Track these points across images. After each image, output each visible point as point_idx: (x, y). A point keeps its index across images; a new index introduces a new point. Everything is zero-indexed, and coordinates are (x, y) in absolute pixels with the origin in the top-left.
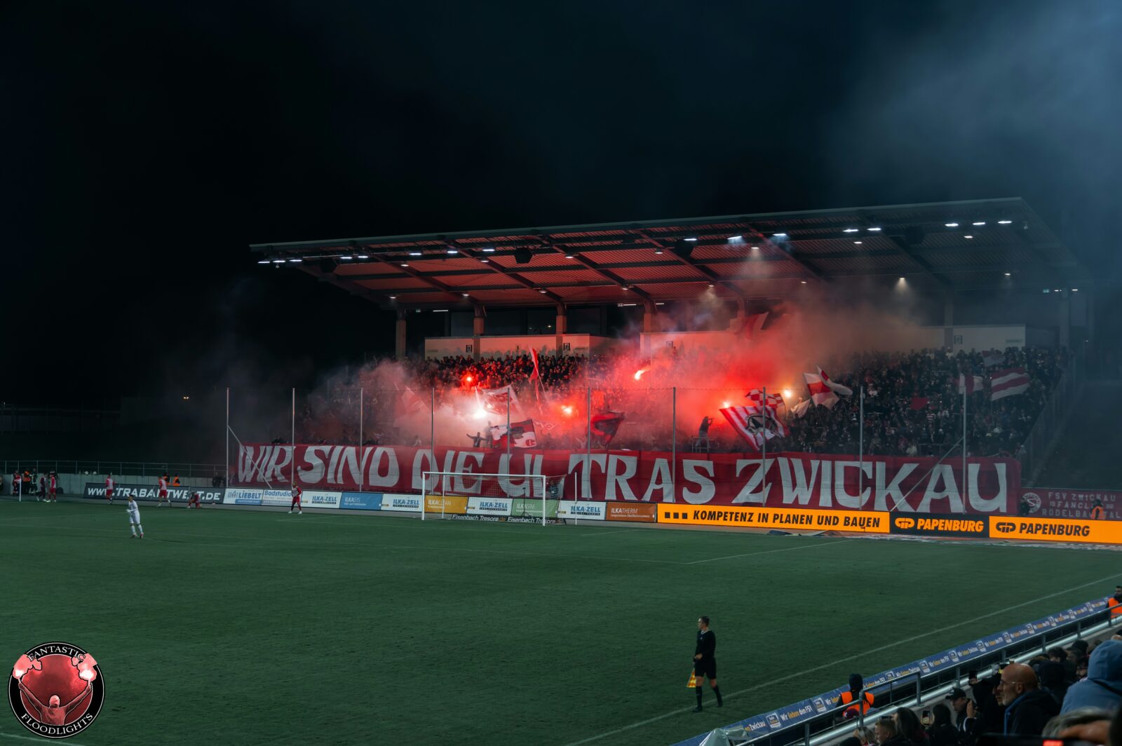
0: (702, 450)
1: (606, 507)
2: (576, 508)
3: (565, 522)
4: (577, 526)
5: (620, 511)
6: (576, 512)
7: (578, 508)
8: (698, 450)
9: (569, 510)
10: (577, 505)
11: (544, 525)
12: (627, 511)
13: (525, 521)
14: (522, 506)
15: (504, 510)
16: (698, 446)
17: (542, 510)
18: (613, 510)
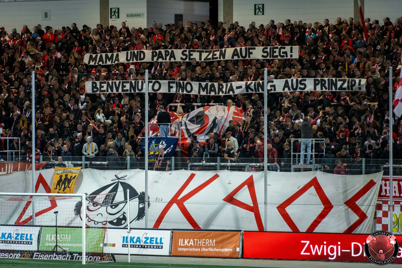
1: (172, 238)
2: (129, 240)
3: (115, 260)
4: (131, 264)
5: (192, 243)
6: (129, 244)
7: (132, 239)
9: (119, 243)
10: (130, 235)
11: (85, 263)
12: (201, 242)
13: (58, 259)
14: (53, 238)
15: (28, 243)
17: (81, 243)
18: (181, 242)
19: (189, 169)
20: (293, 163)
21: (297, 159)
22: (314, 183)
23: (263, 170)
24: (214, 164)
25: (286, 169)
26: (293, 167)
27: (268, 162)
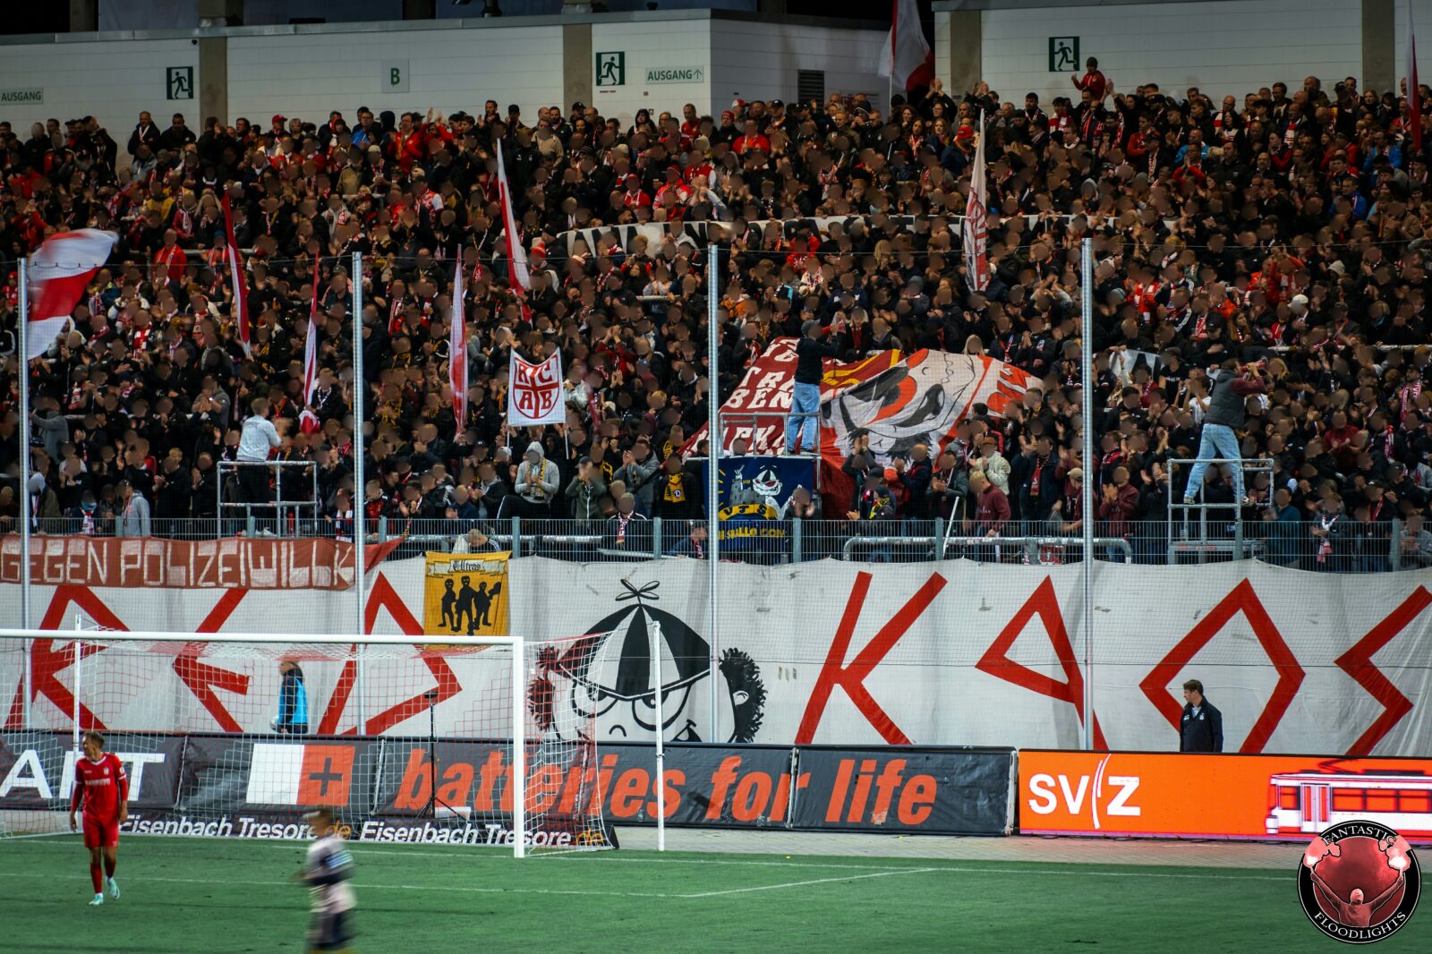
0: (1211, 514)
3: (616, 844)
4: (668, 854)
8: (1195, 514)
11: (519, 853)
13: (436, 839)
16: (1197, 499)
19: (847, 555)
20: (1173, 535)
21: (1186, 521)
22: (1243, 598)
23: (1080, 559)
24: (925, 539)
25: (1151, 554)
26: (1173, 548)
27: (1096, 534)
